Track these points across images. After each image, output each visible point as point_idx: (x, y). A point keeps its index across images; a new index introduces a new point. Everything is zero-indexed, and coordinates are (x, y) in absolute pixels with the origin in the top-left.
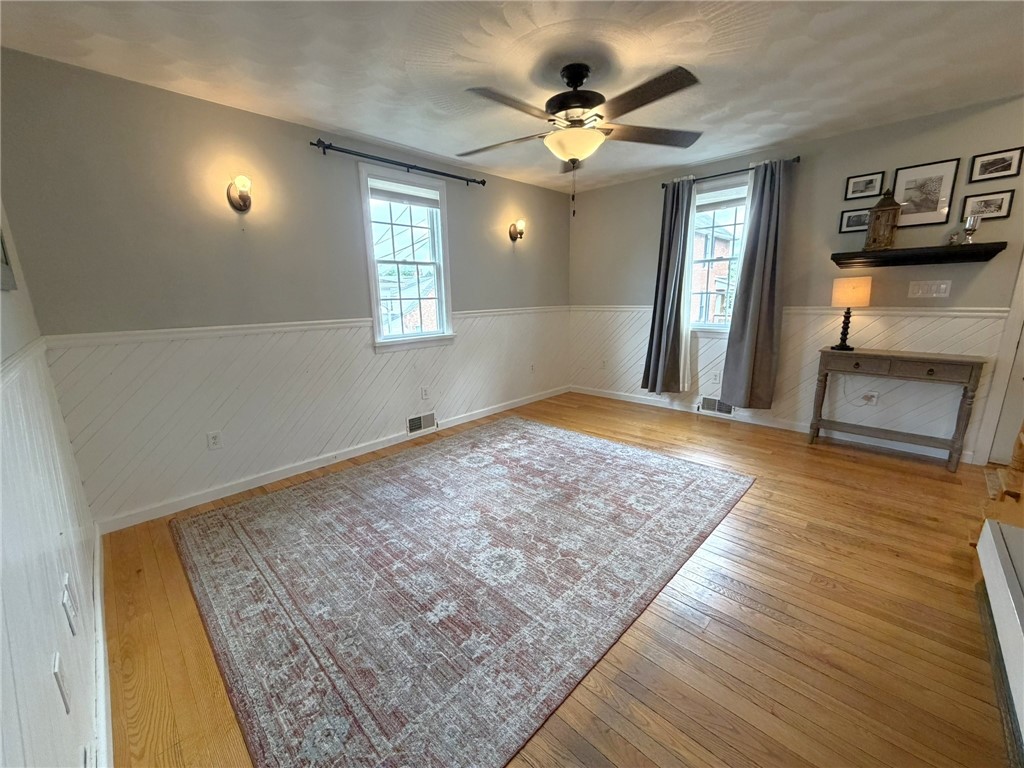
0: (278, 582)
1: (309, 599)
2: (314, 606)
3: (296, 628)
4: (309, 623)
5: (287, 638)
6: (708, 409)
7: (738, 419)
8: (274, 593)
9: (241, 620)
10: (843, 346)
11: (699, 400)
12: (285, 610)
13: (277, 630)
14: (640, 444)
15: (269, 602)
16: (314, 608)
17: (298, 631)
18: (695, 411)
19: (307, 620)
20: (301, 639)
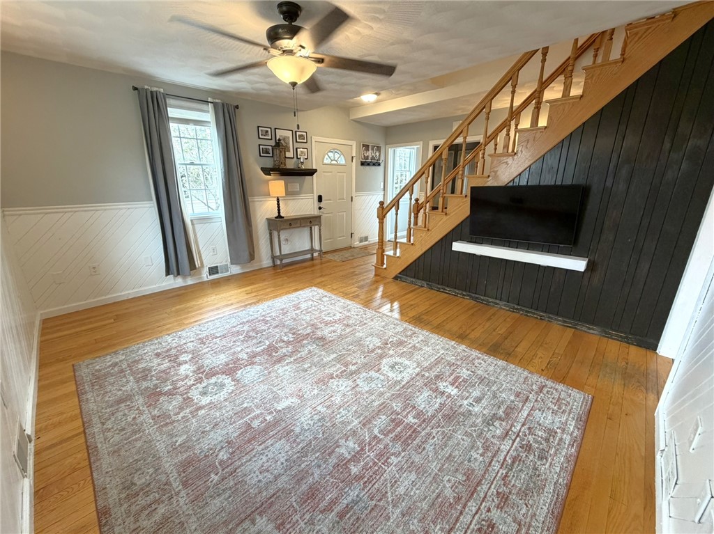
0: (462, 518)
1: (469, 474)
2: (475, 465)
3: (501, 468)
4: (492, 460)
5: (511, 470)
6: (213, 274)
7: (234, 273)
8: (476, 513)
9: (520, 525)
10: (279, 216)
11: (206, 271)
12: (489, 488)
13: (510, 481)
14: (249, 304)
15: (489, 510)
16: (477, 464)
17: (502, 465)
18: (206, 279)
19: (490, 463)
20: (507, 459)
